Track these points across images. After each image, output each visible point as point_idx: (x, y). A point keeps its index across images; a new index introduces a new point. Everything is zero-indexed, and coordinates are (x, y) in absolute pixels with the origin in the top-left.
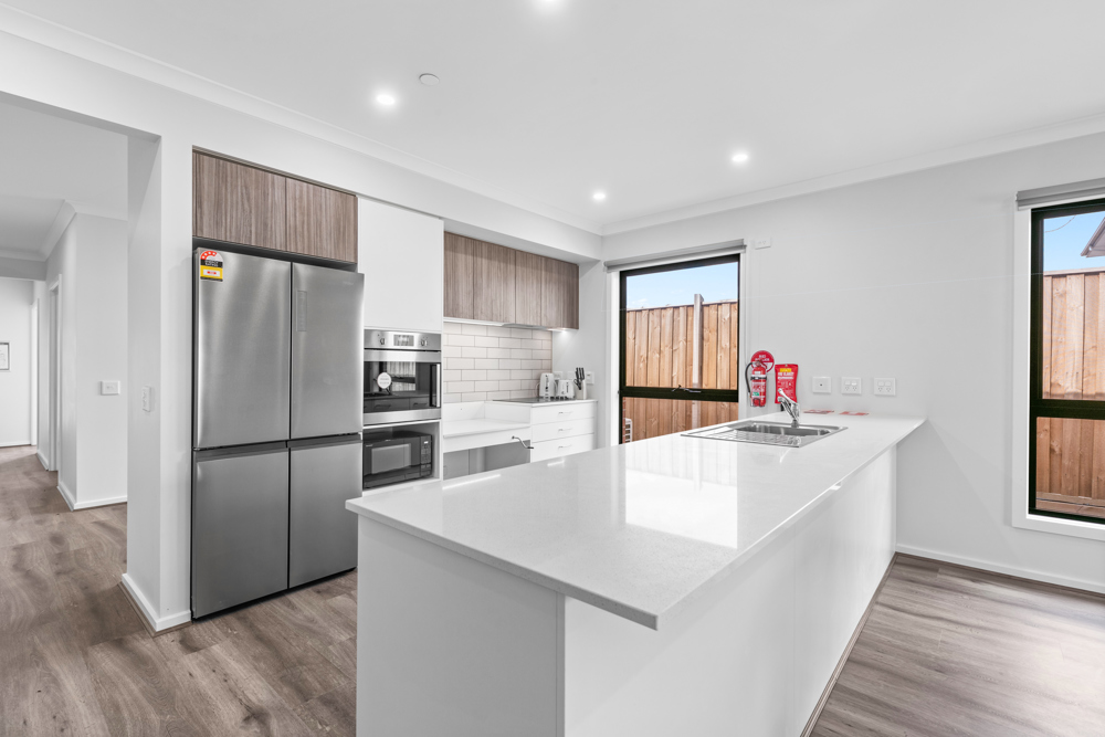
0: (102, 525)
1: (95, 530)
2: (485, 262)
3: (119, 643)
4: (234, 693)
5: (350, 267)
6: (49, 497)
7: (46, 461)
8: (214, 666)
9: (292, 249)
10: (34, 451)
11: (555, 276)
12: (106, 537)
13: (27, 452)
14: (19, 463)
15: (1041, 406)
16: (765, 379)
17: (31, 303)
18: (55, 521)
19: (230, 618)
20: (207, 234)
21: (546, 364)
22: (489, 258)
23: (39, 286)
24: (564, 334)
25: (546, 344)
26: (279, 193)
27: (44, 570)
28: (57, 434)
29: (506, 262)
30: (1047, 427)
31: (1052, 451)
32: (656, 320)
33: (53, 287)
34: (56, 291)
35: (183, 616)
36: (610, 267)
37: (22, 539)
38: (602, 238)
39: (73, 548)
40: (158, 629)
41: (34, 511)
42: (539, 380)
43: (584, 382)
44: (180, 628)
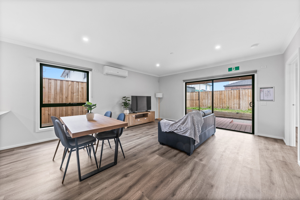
15: (42, 105)
30: (47, 110)
31: (48, 114)
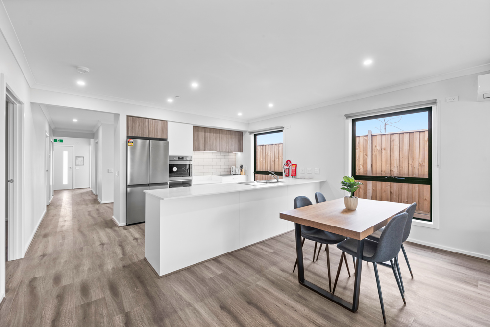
0: (108, 207)
1: (107, 208)
2: (208, 134)
3: (111, 228)
4: (132, 236)
5: (165, 140)
6: (95, 201)
7: (94, 192)
8: (130, 232)
9: (150, 137)
10: (90, 189)
11: (233, 136)
12: (109, 210)
13: (89, 190)
14: (87, 192)
16: (288, 169)
17: (90, 145)
18: (97, 206)
19: (135, 225)
20: (130, 135)
21: (234, 164)
22: (210, 133)
23: (92, 140)
24: (239, 154)
25: (234, 157)
26: (147, 123)
27: (95, 216)
28: (97, 184)
29: (216, 133)
31: (391, 192)
32: (277, 148)
33: (96, 141)
34: (97, 143)
35: (125, 224)
36: (251, 133)
37: (90, 210)
38: (249, 124)
39: (101, 212)
40: (119, 226)
41: (92, 204)
42: (231, 168)
43: (243, 169)
44: (124, 226)
